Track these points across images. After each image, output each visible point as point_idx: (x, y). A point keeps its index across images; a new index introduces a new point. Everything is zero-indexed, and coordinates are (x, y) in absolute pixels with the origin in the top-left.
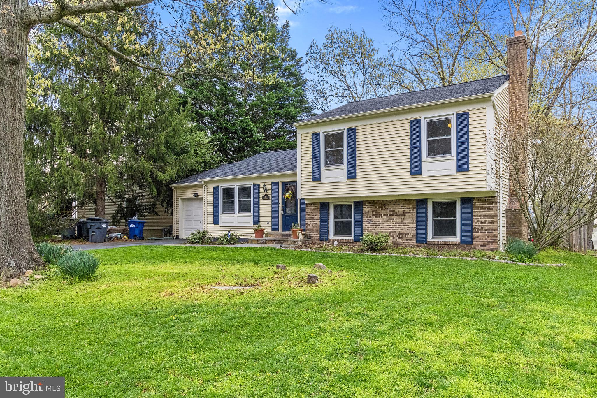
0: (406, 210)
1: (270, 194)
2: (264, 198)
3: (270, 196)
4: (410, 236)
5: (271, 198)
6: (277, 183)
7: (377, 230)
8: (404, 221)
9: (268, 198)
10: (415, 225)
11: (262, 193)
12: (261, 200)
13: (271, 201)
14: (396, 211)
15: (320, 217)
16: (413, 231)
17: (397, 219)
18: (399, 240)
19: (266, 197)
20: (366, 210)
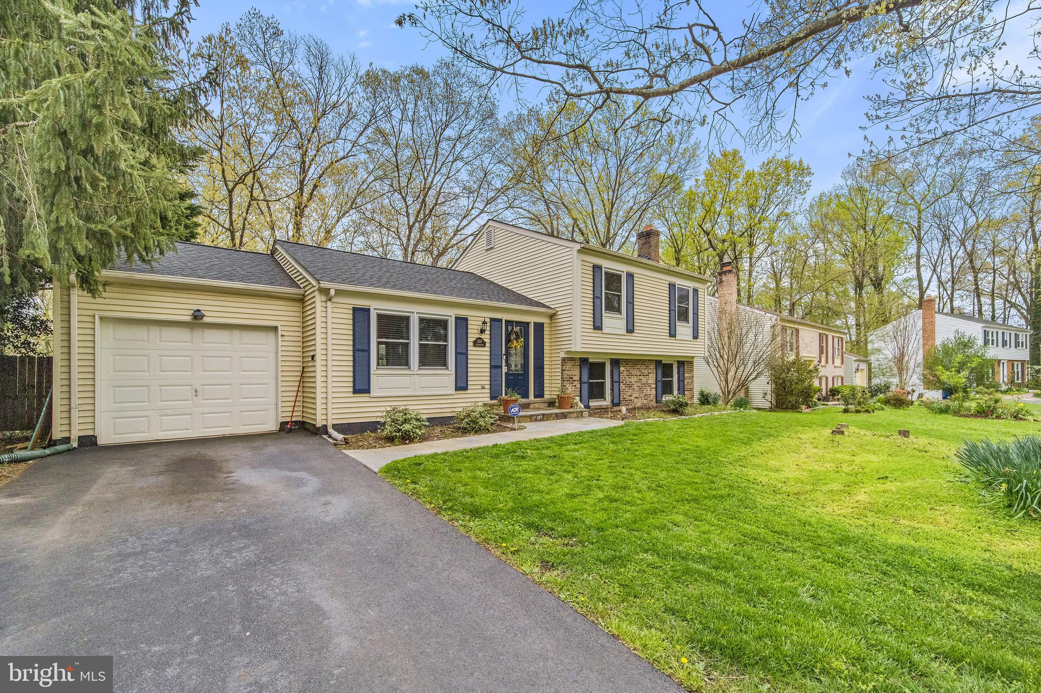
0: (650, 371)
1: (486, 337)
2: (475, 343)
3: (487, 341)
4: (652, 397)
5: (488, 345)
6: (500, 320)
7: (630, 391)
8: (649, 382)
9: (484, 344)
10: (654, 386)
11: (473, 335)
12: (471, 347)
13: (488, 349)
14: (643, 371)
15: (580, 378)
16: (654, 392)
17: (644, 379)
18: (645, 401)
19: (479, 343)
20: (622, 369)
